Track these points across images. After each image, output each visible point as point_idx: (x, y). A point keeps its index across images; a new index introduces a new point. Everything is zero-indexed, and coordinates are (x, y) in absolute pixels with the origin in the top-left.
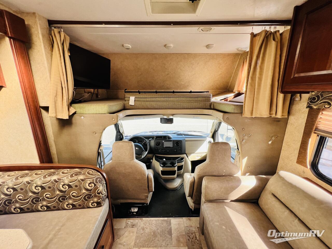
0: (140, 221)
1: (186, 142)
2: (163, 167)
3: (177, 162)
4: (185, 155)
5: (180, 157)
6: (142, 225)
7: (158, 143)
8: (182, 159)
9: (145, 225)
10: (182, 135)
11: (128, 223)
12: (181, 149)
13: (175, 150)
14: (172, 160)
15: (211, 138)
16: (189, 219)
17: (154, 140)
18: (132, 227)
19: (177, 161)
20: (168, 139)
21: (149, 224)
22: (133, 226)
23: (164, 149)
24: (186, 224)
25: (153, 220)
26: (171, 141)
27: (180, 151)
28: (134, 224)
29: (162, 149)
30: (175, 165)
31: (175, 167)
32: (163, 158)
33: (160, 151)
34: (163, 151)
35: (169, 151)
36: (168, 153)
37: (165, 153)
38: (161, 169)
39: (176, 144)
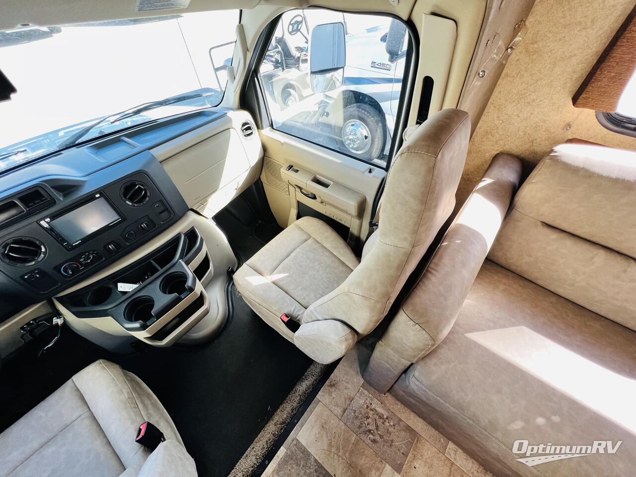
1: (168, 167)
2: (143, 327)
3: (183, 263)
4: (192, 216)
5: (179, 234)
7: (13, 250)
8: (192, 235)
10: (118, 141)
12: (164, 205)
13: (144, 225)
15: (238, 109)
16: (331, 386)
19: (181, 257)
20: (65, 196)
24: (337, 405)
26: (90, 200)
27: (165, 214)
30: (189, 283)
31: (193, 287)
32: (111, 286)
33: (68, 273)
34: (85, 260)
35: (118, 246)
36: (115, 255)
37: (105, 261)
38: (142, 335)
39: (131, 199)
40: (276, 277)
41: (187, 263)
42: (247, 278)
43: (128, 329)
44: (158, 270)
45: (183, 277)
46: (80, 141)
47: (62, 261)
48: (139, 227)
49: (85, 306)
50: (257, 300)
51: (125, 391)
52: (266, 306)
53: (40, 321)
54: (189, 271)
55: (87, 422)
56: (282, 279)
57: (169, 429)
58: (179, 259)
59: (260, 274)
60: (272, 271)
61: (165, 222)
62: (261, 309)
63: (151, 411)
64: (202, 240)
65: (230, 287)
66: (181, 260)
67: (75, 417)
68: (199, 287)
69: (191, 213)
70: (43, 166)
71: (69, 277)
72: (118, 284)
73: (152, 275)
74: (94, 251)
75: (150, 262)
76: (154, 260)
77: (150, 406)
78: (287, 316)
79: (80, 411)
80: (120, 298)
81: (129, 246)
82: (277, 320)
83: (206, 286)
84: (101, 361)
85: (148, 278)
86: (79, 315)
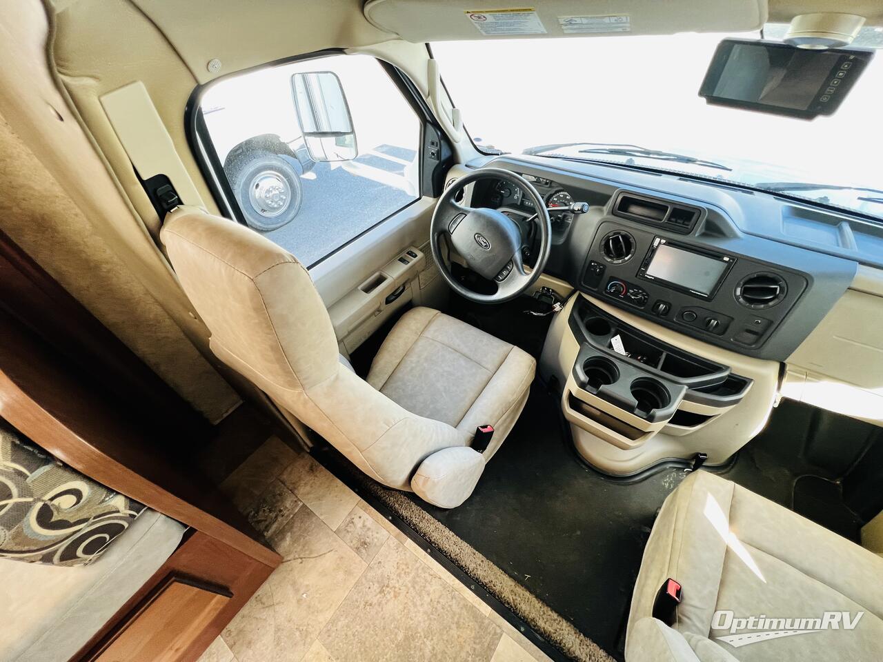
0: (393, 542)
2: (582, 385)
3: (683, 392)
4: (770, 370)
5: (727, 368)
6: (389, 568)
7: (616, 241)
8: (735, 385)
9: (399, 575)
11: (356, 520)
12: (766, 330)
13: (714, 322)
14: (658, 371)
17: (601, 211)
18: (358, 548)
19: (691, 386)
20: (703, 235)
21: (414, 583)
22: (363, 545)
23: (638, 288)
25: (434, 576)
26: (716, 255)
27: (749, 337)
28: (368, 540)
29: (630, 285)
30: (659, 413)
31: (655, 419)
32: (613, 330)
33: (610, 288)
34: (632, 294)
35: (666, 312)
36: (654, 315)
37: (641, 310)
38: (571, 386)
39: (745, 291)
40: (743, 553)
41: (687, 397)
42: (709, 494)
43: (574, 369)
44: (656, 367)
45: (664, 401)
46: (786, 193)
47: (621, 278)
48: (708, 319)
49: (582, 320)
50: (680, 524)
51: (515, 396)
52: (678, 545)
53: (553, 295)
54: (677, 404)
55: (485, 378)
56: (744, 568)
57: (489, 453)
58: (687, 384)
59: (732, 519)
60: (749, 542)
61: (737, 343)
62: (668, 536)
63: (501, 429)
64: (736, 402)
65: (671, 465)
66: (686, 387)
67: (486, 366)
68: (657, 426)
69: (775, 367)
70: (726, 195)
71: (606, 292)
72: (618, 336)
73: (645, 363)
74: (647, 295)
75: (662, 353)
76: (667, 355)
77: (505, 425)
78: (678, 592)
79: (491, 367)
80: (603, 346)
81: (674, 322)
82: (662, 573)
83: (664, 433)
84: (535, 361)
85: (639, 360)
86: (572, 321)
